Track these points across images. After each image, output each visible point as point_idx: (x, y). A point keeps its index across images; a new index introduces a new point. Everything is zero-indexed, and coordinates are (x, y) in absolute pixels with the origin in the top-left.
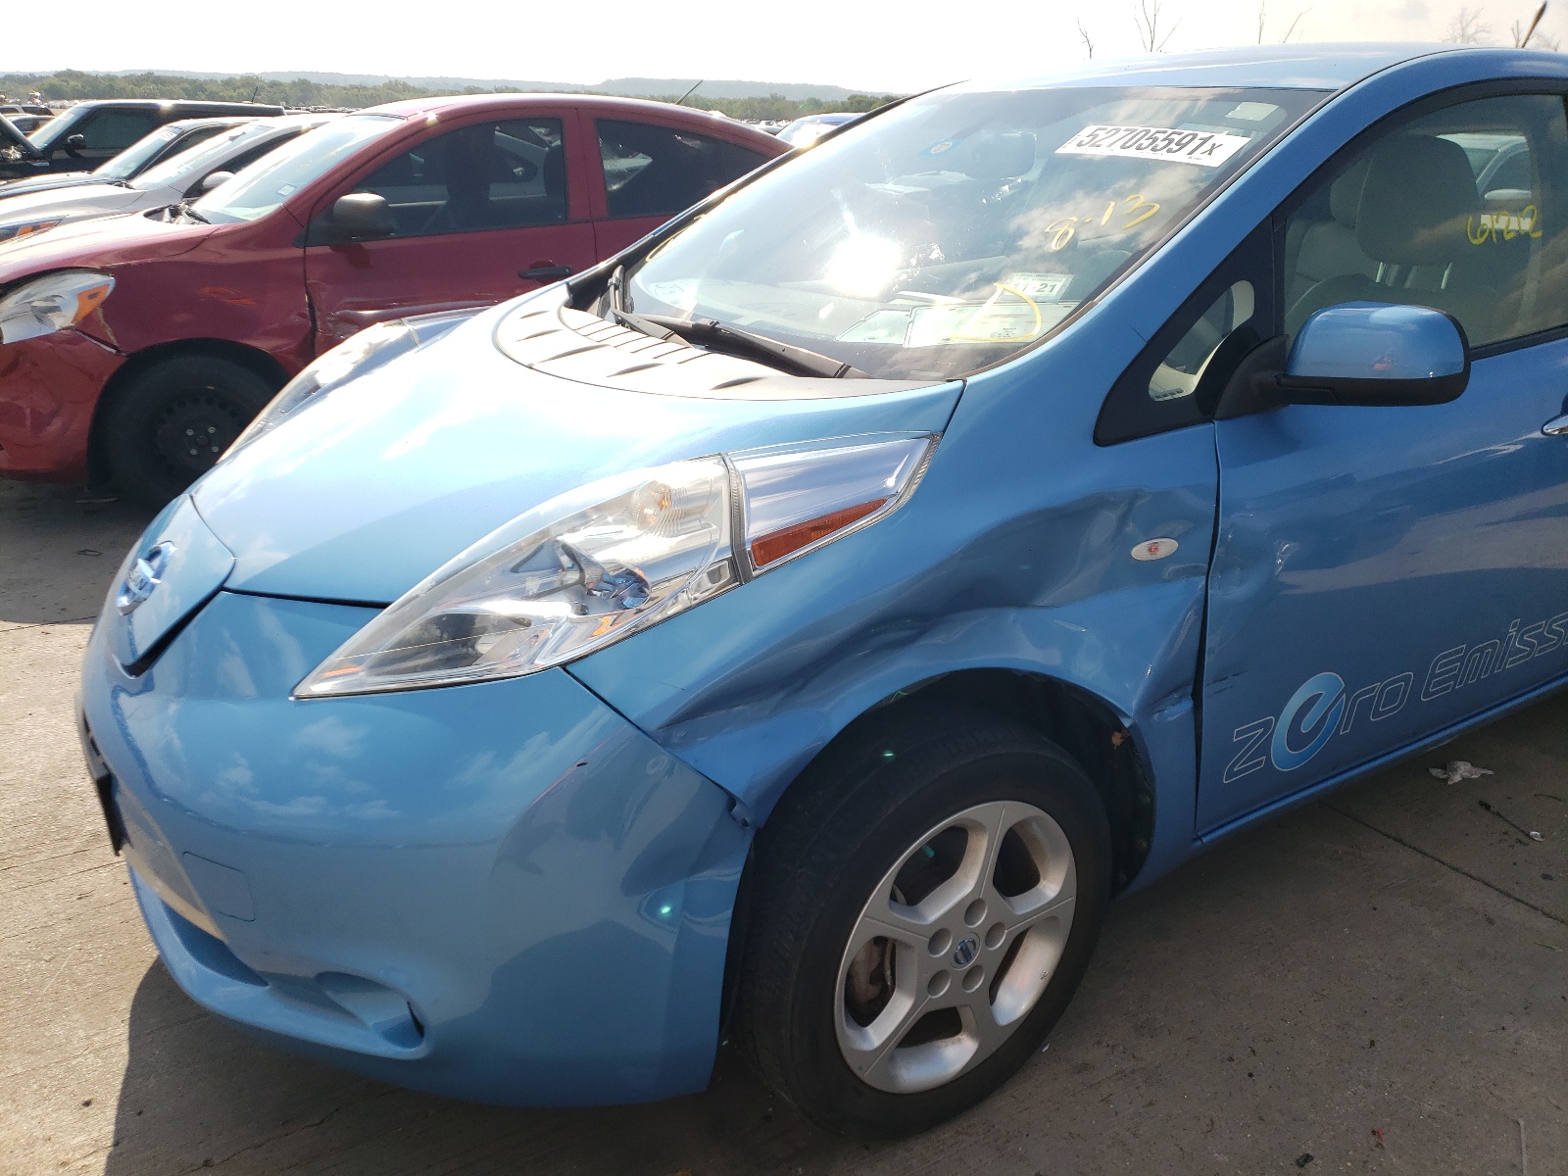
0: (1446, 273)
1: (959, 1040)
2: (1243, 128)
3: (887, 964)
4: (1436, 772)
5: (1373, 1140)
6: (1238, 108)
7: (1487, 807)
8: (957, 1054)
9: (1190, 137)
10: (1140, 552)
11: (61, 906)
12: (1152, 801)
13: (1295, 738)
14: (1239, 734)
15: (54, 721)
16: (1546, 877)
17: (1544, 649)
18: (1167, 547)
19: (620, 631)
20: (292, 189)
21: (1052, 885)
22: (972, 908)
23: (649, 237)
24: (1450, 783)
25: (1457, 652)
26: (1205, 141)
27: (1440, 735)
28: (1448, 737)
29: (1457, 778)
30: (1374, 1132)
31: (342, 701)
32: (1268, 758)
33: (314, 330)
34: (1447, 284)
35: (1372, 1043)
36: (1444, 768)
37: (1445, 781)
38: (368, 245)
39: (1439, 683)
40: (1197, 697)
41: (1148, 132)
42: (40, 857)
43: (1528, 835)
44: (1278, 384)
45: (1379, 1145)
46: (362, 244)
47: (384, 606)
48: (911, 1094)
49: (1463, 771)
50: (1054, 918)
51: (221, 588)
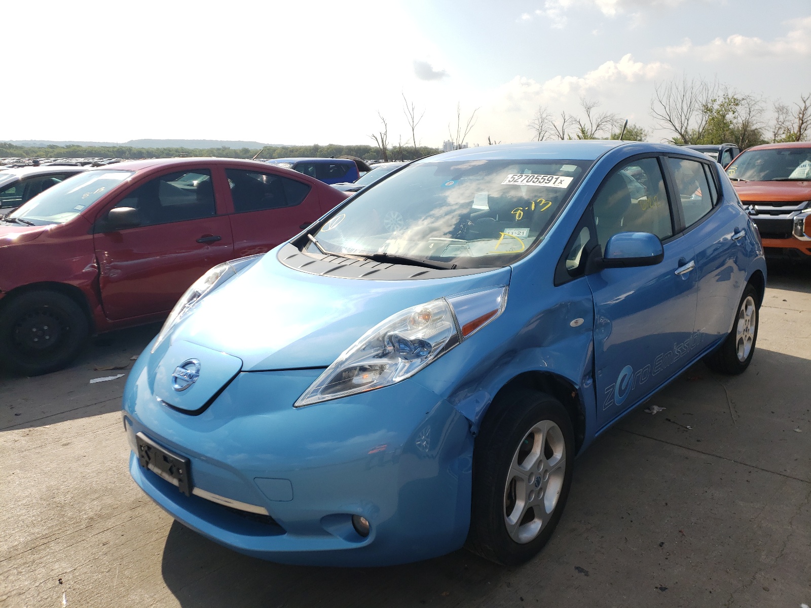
0: (622, 220)
1: (534, 522)
2: (567, 174)
3: (513, 490)
4: (647, 411)
5: (681, 534)
6: (563, 167)
7: (670, 420)
8: (536, 526)
9: (551, 178)
10: (572, 324)
11: (97, 550)
12: (585, 418)
13: (621, 392)
14: (607, 390)
15: (29, 475)
16: (698, 441)
17: (684, 354)
18: (581, 321)
19: (424, 364)
20: (83, 207)
21: (559, 453)
22: (539, 462)
23: (318, 222)
24: (653, 414)
25: (661, 356)
26: (557, 179)
27: (645, 398)
28: (648, 399)
29: (655, 412)
30: (680, 531)
31: (320, 405)
32: (614, 400)
33: (99, 273)
34: (623, 224)
35: (666, 504)
36: (649, 409)
37: (651, 413)
38: (123, 232)
39: (657, 369)
40: (593, 377)
41: (534, 176)
42: (68, 532)
43: (686, 428)
44: (603, 261)
45: (683, 535)
46: (120, 231)
47: (326, 367)
48: (525, 544)
49: (656, 409)
50: (560, 467)
51: (240, 371)
